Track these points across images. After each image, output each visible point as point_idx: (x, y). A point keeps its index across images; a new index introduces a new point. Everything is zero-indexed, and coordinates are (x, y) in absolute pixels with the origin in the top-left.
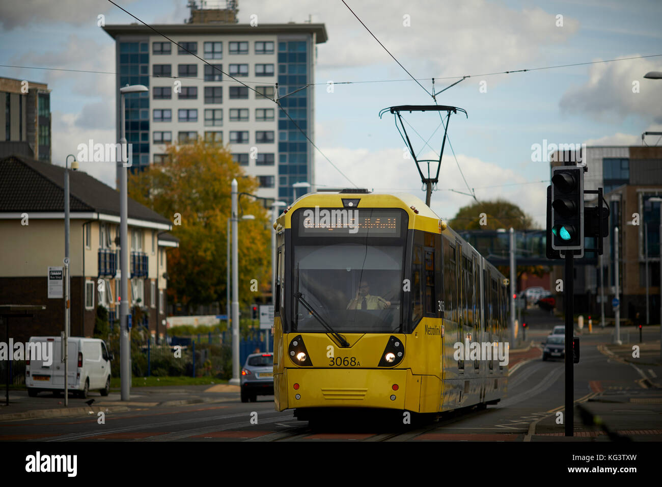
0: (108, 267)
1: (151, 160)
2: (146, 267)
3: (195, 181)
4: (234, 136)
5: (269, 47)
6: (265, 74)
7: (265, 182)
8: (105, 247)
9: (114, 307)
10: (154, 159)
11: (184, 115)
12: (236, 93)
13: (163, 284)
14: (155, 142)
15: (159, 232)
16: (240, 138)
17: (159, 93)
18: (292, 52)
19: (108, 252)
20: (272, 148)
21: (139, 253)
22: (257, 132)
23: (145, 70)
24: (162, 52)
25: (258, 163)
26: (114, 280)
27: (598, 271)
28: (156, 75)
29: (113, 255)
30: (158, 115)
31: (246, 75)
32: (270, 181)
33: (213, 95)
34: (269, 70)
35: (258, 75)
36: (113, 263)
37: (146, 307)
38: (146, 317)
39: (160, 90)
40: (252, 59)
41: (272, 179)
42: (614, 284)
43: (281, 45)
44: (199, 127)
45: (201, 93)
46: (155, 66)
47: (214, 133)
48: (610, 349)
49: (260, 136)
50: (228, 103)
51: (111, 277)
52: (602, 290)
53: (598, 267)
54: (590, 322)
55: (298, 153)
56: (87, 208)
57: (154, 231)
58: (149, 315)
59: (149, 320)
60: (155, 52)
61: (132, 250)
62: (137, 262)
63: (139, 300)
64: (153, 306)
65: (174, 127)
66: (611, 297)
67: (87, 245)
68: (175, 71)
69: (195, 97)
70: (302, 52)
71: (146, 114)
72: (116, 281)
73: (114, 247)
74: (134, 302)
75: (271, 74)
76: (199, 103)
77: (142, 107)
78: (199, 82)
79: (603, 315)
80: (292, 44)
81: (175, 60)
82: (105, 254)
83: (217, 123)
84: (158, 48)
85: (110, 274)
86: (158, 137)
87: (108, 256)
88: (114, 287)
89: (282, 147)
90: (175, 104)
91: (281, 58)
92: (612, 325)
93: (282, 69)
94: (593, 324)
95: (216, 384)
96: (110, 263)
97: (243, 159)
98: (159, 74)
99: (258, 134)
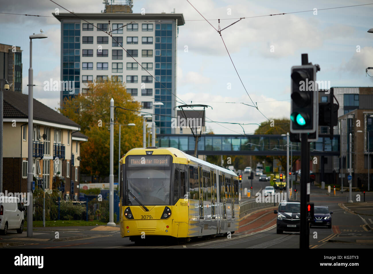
0: (38, 152)
1: (81, 92)
2: (63, 152)
3: (104, 104)
4: (129, 79)
5: (150, 27)
6: (147, 43)
7: (146, 105)
8: (36, 140)
9: (42, 177)
10: (82, 91)
11: (100, 66)
12: (131, 54)
13: (77, 163)
14: (83, 81)
15: (73, 132)
16: (133, 79)
17: (86, 53)
18: (163, 30)
19: (38, 143)
20: (151, 86)
21: (59, 144)
22: (142, 76)
23: (78, 39)
24: (88, 29)
25: (143, 95)
26: (42, 160)
27: (340, 159)
28: (84, 42)
29: (41, 145)
30: (85, 65)
31: (136, 43)
32: (150, 104)
33: (117, 54)
34: (150, 40)
35: (143, 43)
36: (41, 150)
37: (63, 177)
38: (63, 183)
39: (86, 51)
40: (140, 34)
41: (151, 103)
42: (349, 167)
43: (157, 26)
44: (109, 73)
45: (110, 53)
46: (83, 37)
47: (117, 76)
48: (346, 206)
49: (144, 79)
50: (126, 59)
51: (40, 158)
52: (342, 171)
53: (340, 157)
54: (335, 189)
55: (166, 89)
56: (24, 116)
57: (69, 131)
58: (65, 182)
59: (65, 185)
60: (84, 29)
61: (55, 142)
62: (57, 149)
63: (59, 173)
64: (68, 176)
65: (94, 73)
66: (347, 175)
67: (24, 138)
68: (95, 40)
69: (107, 55)
70: (169, 30)
71: (78, 65)
72: (43, 161)
73: (42, 140)
74: (55, 174)
75: (151, 43)
76: (109, 59)
77: (75, 61)
78: (109, 47)
79: (342, 185)
80: (163, 25)
81: (95, 34)
82: (36, 144)
83: (119, 71)
84: (86, 27)
85: (39, 156)
86: (85, 79)
87: (38, 145)
88: (42, 164)
89: (157, 85)
90: (95, 59)
91: (157, 33)
92: (348, 191)
93: (157, 40)
94: (336, 190)
95: (99, 225)
96: (39, 150)
97: (134, 92)
98: (85, 42)
99: (143, 77)
